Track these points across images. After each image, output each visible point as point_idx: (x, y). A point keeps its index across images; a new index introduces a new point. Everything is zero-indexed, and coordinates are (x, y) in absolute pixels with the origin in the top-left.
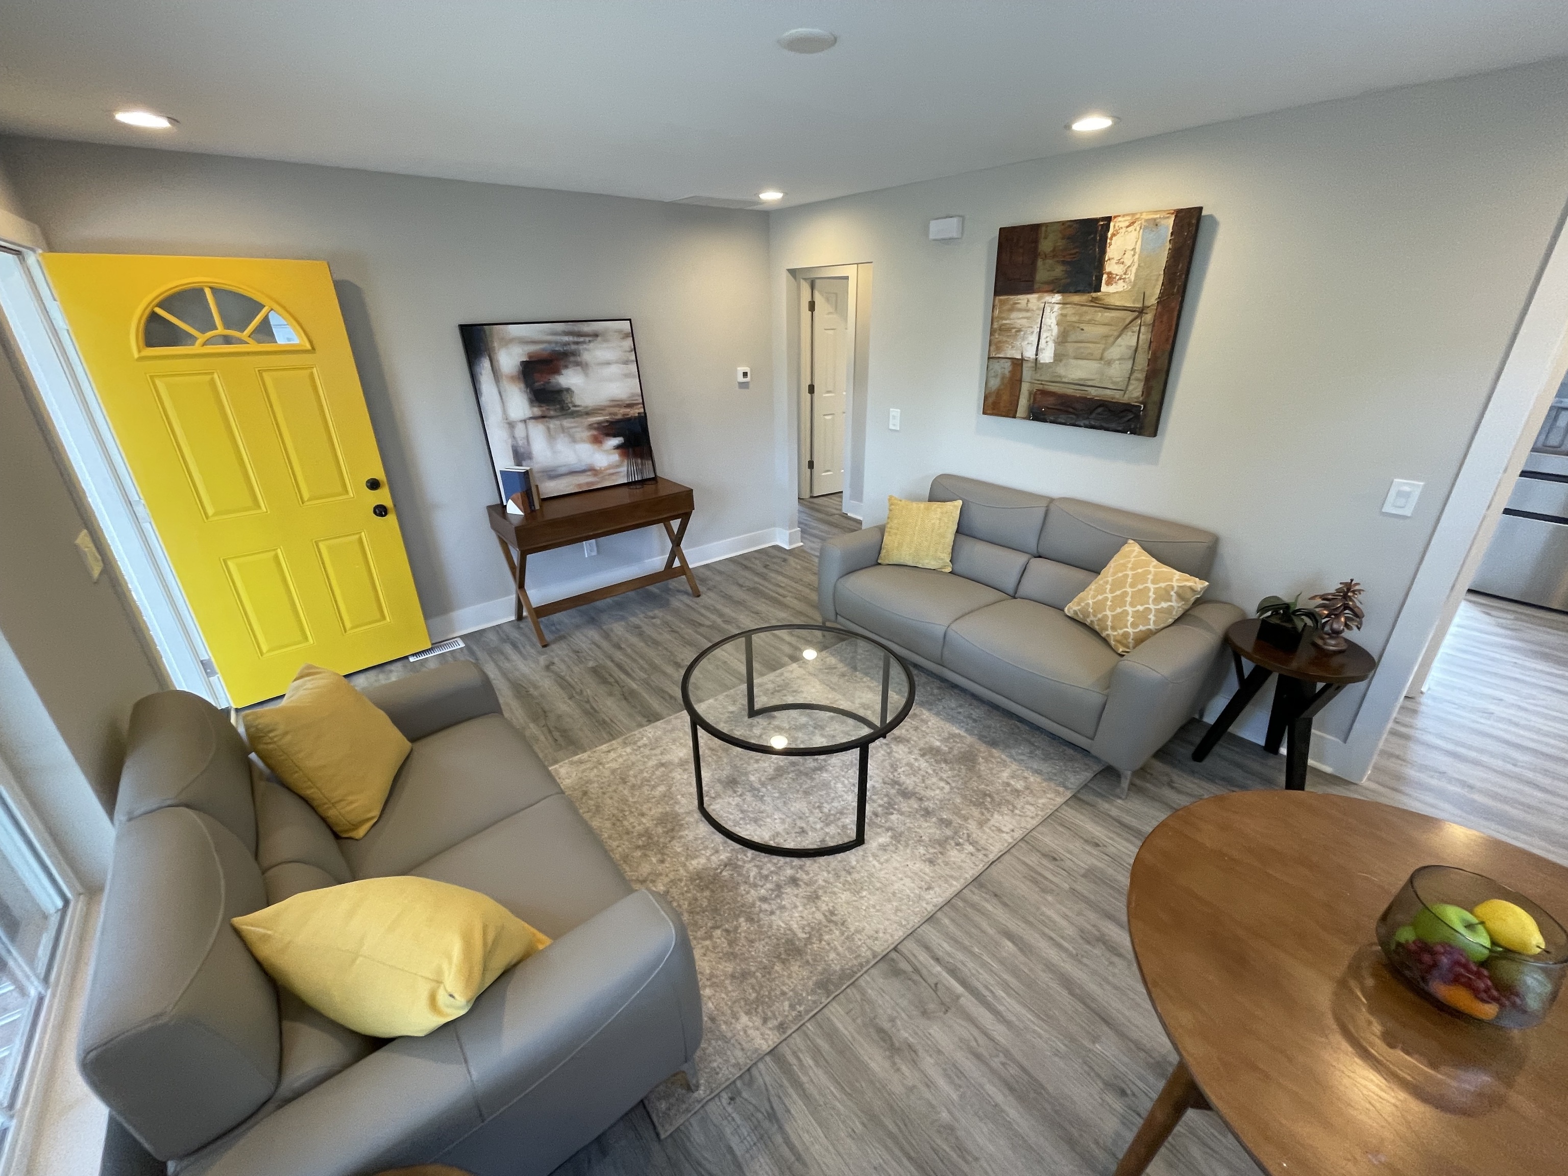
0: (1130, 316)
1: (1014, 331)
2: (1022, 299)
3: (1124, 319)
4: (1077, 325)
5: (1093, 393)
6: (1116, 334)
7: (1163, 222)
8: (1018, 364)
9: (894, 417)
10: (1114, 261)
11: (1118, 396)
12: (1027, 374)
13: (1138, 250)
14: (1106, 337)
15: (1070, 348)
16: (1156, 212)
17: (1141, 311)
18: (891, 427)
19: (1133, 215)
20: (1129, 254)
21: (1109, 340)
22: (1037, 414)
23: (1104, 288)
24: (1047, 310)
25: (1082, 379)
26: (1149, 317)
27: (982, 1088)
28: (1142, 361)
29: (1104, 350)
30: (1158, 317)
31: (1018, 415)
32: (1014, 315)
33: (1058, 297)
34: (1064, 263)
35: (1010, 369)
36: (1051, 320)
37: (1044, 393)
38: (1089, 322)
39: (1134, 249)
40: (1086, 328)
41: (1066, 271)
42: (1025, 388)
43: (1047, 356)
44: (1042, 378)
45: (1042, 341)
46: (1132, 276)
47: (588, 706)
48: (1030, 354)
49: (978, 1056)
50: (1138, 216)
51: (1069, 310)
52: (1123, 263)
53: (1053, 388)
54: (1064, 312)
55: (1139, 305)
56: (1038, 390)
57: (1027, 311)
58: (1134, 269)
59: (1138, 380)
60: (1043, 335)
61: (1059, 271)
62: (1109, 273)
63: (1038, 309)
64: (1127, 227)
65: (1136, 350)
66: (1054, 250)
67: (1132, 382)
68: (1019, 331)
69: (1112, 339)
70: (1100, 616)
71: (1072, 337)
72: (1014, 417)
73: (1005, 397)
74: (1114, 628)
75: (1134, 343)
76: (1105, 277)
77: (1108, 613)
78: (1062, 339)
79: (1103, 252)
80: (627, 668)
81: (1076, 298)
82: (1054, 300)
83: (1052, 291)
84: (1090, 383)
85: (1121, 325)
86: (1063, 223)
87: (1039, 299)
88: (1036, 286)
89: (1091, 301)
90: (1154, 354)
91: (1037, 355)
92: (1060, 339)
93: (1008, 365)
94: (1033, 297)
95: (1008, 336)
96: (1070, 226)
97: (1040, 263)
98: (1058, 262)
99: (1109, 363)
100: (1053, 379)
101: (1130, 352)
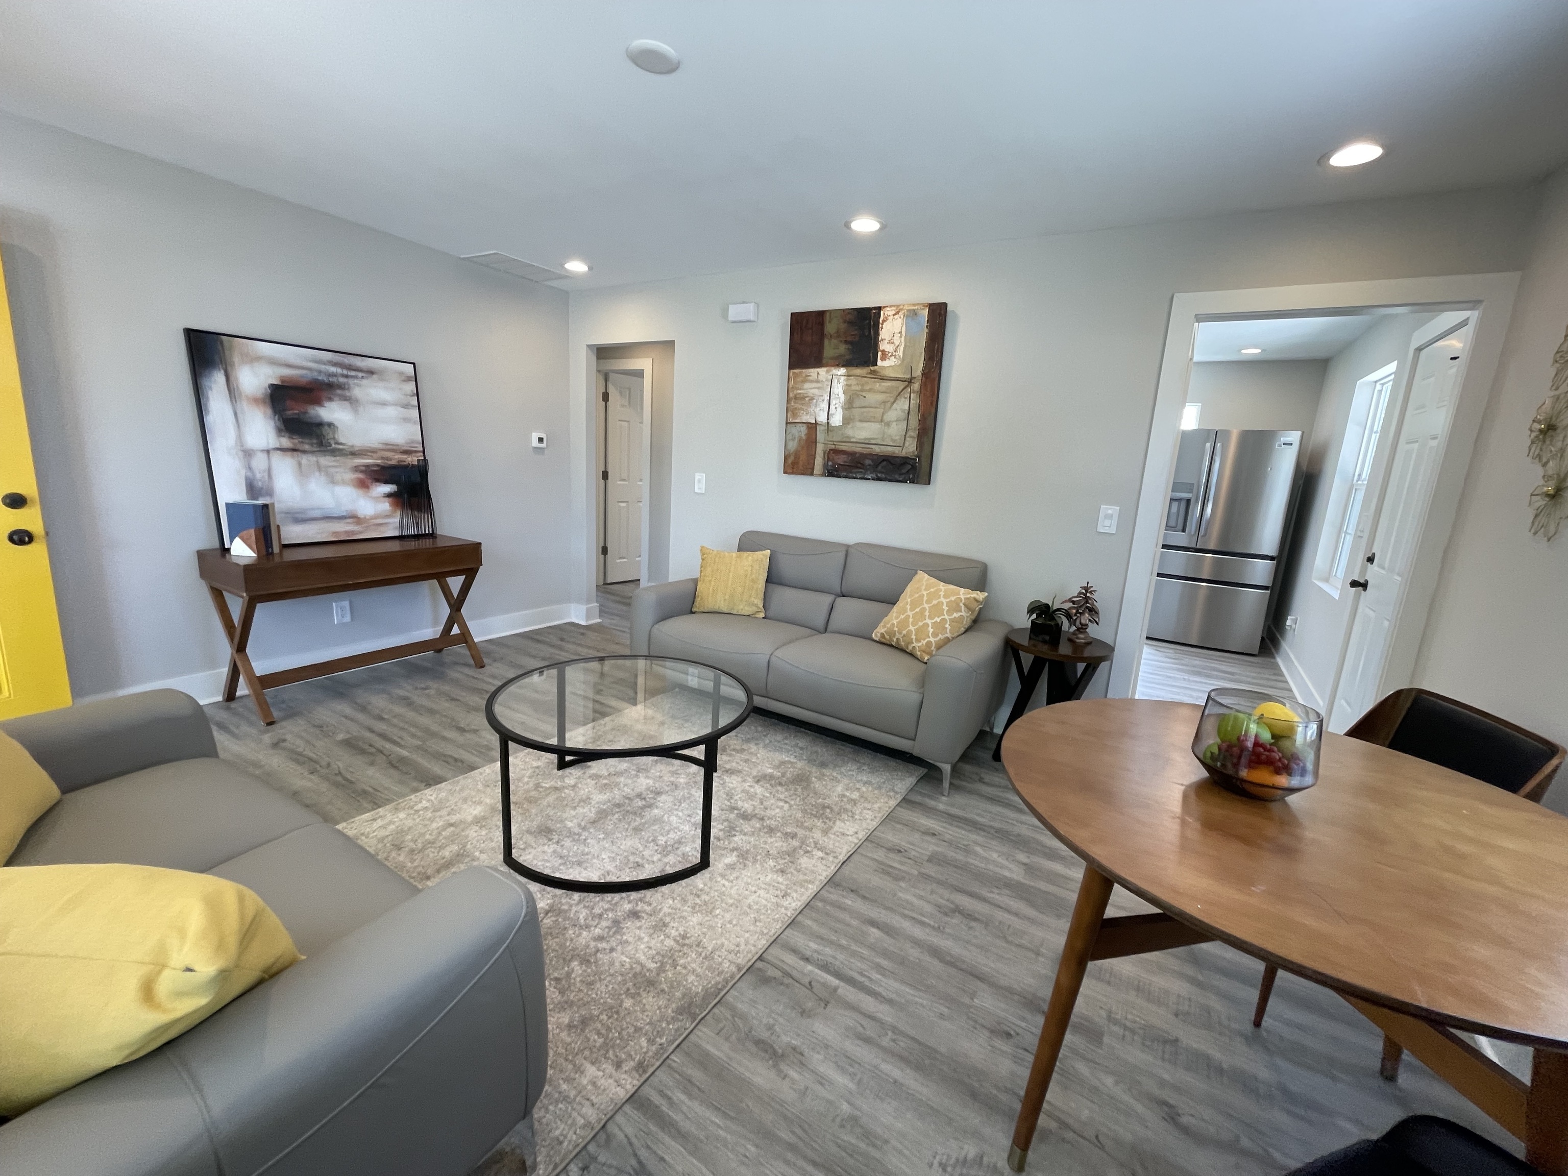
0: (901, 385)
1: (807, 399)
2: (813, 372)
3: (898, 388)
4: (861, 393)
5: (877, 449)
6: (892, 400)
7: (920, 312)
8: (812, 427)
9: (699, 481)
10: (886, 341)
11: (897, 451)
12: (821, 436)
13: (903, 333)
14: (884, 402)
15: (856, 412)
16: (914, 305)
17: (910, 381)
18: (697, 490)
19: (898, 306)
20: (897, 336)
21: (887, 405)
22: (832, 472)
23: (879, 363)
24: (835, 381)
25: (866, 439)
26: (916, 386)
27: (878, 1069)
28: (914, 422)
29: (883, 414)
30: (923, 385)
31: (815, 472)
32: (807, 385)
33: (842, 371)
34: (846, 342)
35: (806, 431)
36: (838, 390)
37: (836, 452)
38: (870, 390)
39: (900, 333)
40: (868, 395)
41: (848, 349)
42: (820, 448)
43: (837, 420)
44: (834, 439)
45: (832, 407)
46: (900, 353)
47: (339, 779)
48: (822, 418)
49: (867, 1040)
50: (901, 307)
51: (853, 381)
52: (893, 343)
53: (844, 447)
54: (849, 382)
55: (909, 376)
56: (831, 450)
57: (818, 381)
58: (902, 348)
59: (911, 437)
60: (833, 402)
61: (843, 349)
62: (883, 351)
63: (827, 380)
64: (894, 315)
65: (909, 413)
66: (837, 332)
67: (908, 439)
68: (812, 399)
69: (889, 405)
70: (904, 632)
71: (857, 403)
72: (812, 474)
73: (803, 458)
74: (918, 640)
75: (907, 407)
76: (880, 354)
77: (912, 628)
78: (849, 405)
79: (877, 334)
80: (395, 738)
81: (858, 371)
82: (839, 373)
83: (838, 365)
84: (873, 442)
85: (896, 393)
86: (844, 310)
87: (827, 372)
88: (824, 361)
89: (870, 373)
90: (923, 415)
91: (828, 419)
92: (847, 406)
93: (804, 429)
94: (822, 371)
95: (802, 404)
96: (849, 313)
97: (826, 342)
98: (841, 341)
99: (888, 424)
100: (844, 440)
101: (904, 415)
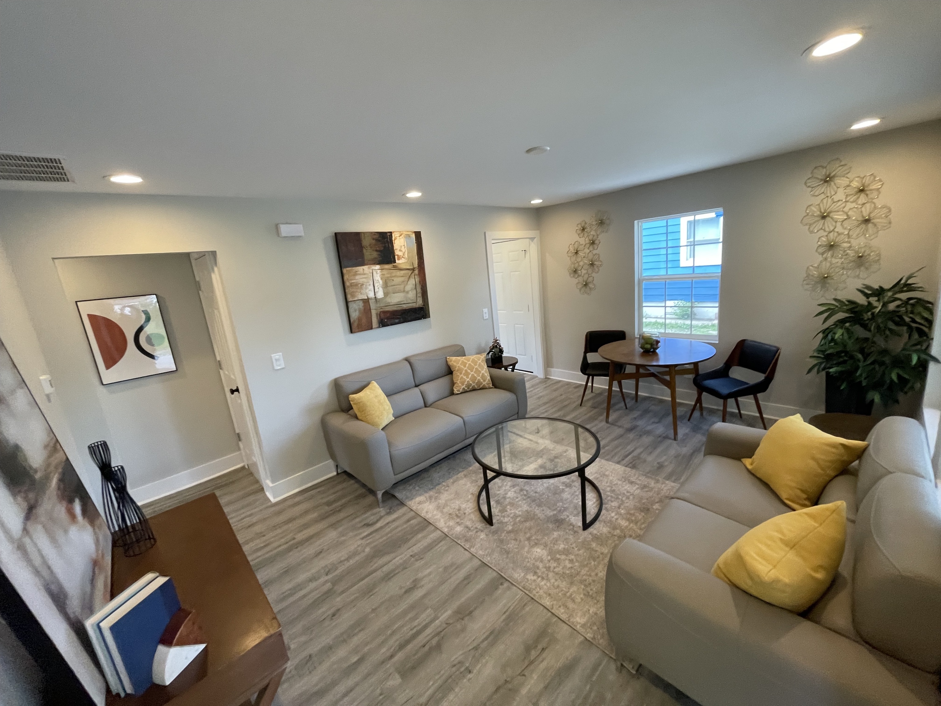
0: (410, 272)
1: (360, 285)
2: (360, 269)
3: (408, 274)
4: (390, 278)
5: (405, 307)
6: (407, 280)
7: (411, 235)
8: (366, 301)
9: (277, 360)
10: (398, 250)
11: (414, 305)
12: (373, 305)
13: (406, 246)
14: (403, 282)
15: (390, 289)
16: (408, 232)
17: (413, 270)
18: (276, 368)
19: (400, 232)
20: (403, 247)
21: (406, 283)
22: (383, 323)
23: (397, 261)
24: (374, 273)
25: (399, 302)
26: (416, 272)
28: (419, 290)
29: (404, 287)
30: (419, 271)
31: (374, 327)
32: (357, 277)
33: (378, 267)
34: (376, 251)
35: (363, 305)
36: (378, 277)
37: (384, 312)
38: (395, 276)
39: (404, 245)
40: (395, 279)
41: (379, 255)
42: (374, 313)
43: (380, 294)
44: (381, 305)
45: (376, 288)
46: (406, 256)
48: (371, 295)
50: (402, 232)
51: (385, 272)
52: (402, 251)
53: (387, 309)
54: (383, 273)
55: (412, 267)
56: (380, 312)
57: (365, 274)
58: (406, 253)
59: (419, 297)
60: (376, 285)
61: (375, 254)
62: (397, 255)
63: (370, 273)
64: (399, 236)
65: (416, 285)
66: (370, 245)
67: (418, 298)
68: (363, 285)
69: (405, 283)
71: (389, 284)
72: (372, 328)
73: (364, 321)
75: (414, 283)
76: (396, 257)
78: (386, 285)
79: (393, 246)
81: (387, 266)
82: (376, 268)
83: (375, 264)
84: (402, 303)
85: (408, 277)
86: (372, 233)
87: (369, 268)
88: (366, 262)
89: (394, 267)
90: (422, 286)
91: (375, 295)
92: (384, 286)
93: (361, 304)
94: (365, 267)
95: (357, 289)
96: (375, 235)
97: (364, 251)
98: (373, 250)
99: (408, 292)
100: (386, 305)
101: (414, 287)
